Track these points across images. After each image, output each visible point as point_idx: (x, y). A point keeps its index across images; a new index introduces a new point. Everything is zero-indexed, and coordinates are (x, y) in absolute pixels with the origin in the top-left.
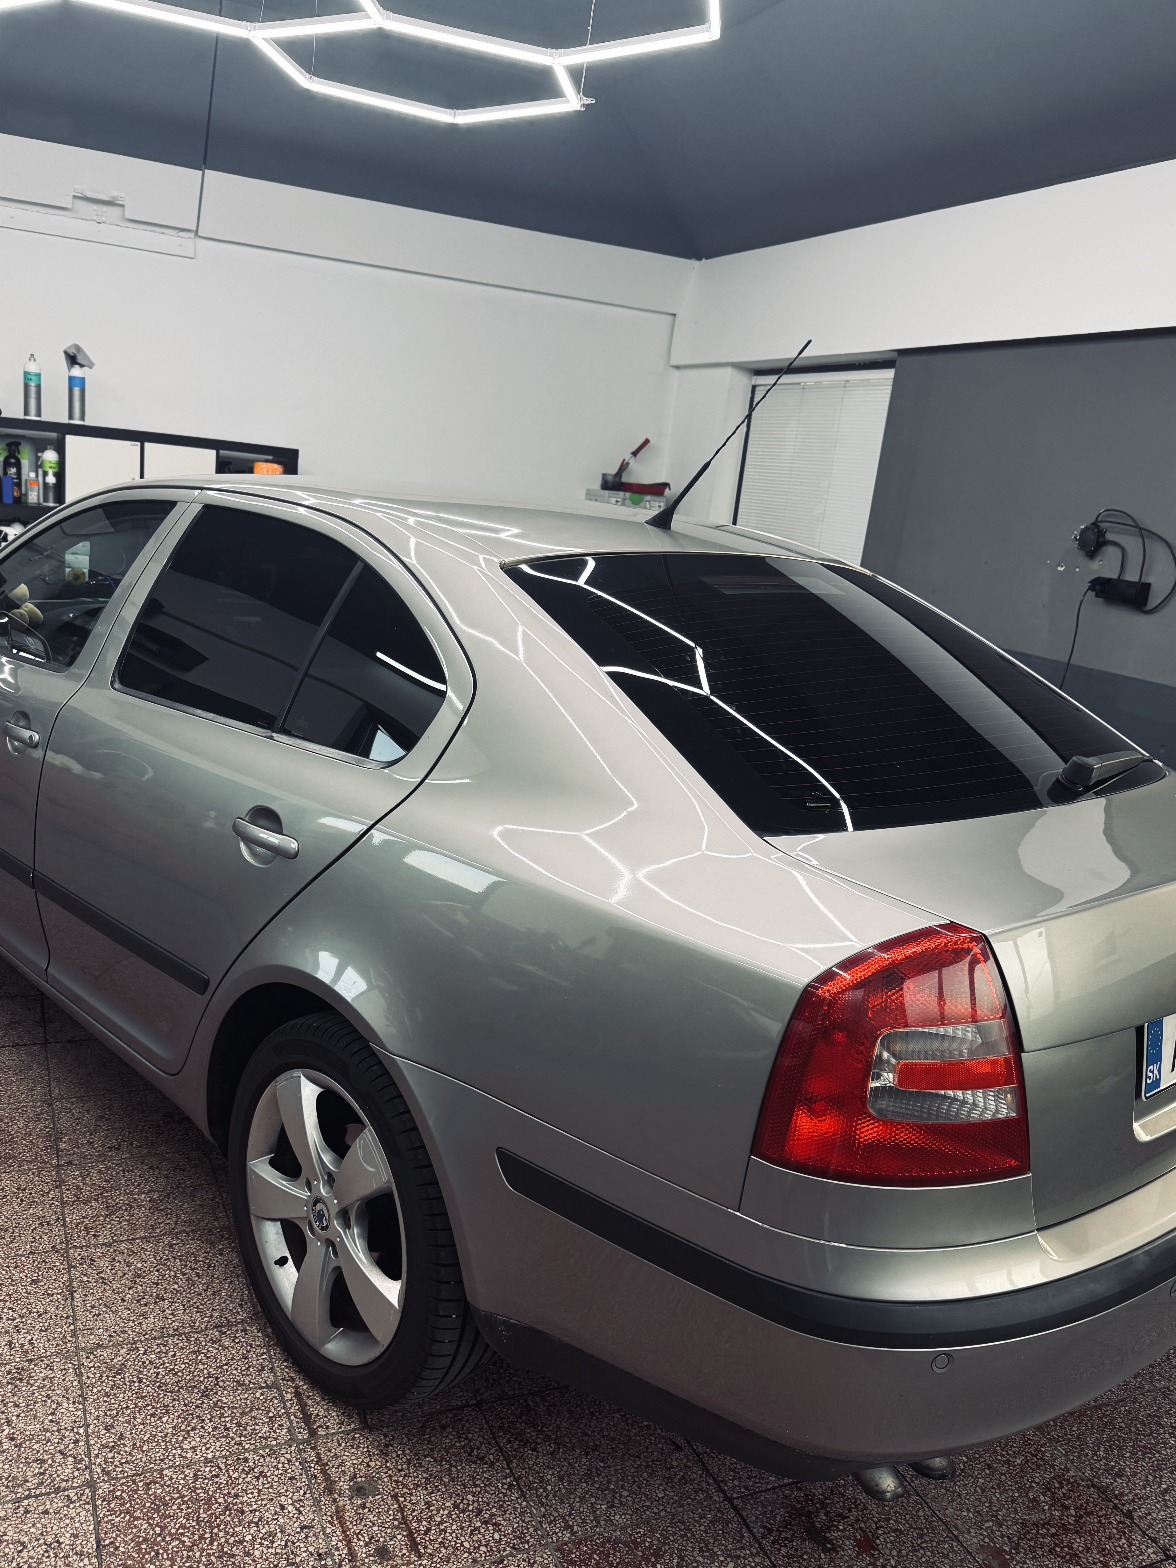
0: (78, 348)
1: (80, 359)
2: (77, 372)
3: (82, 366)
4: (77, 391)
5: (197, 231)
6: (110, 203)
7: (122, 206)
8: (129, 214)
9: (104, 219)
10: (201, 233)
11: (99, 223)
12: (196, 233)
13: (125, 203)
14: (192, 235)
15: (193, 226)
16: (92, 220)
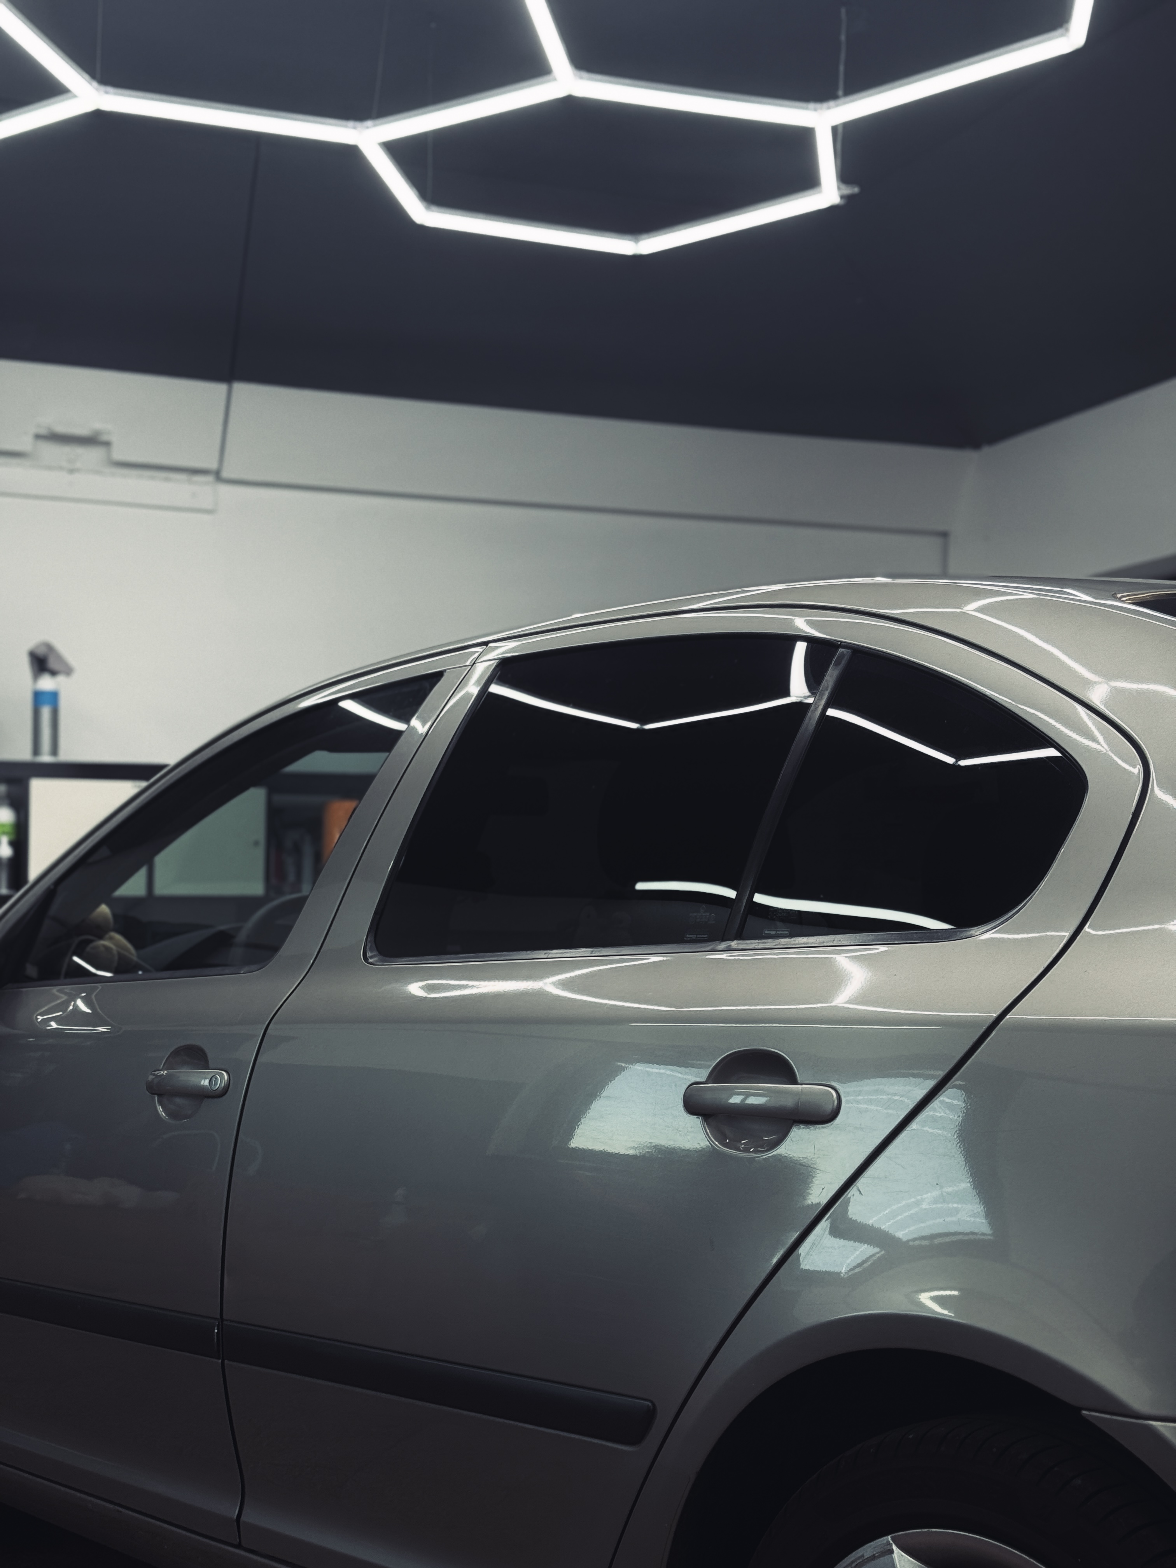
0: (50, 648)
1: (52, 664)
2: (46, 683)
3: (53, 673)
4: (46, 713)
5: (218, 472)
6: (90, 441)
7: (107, 444)
8: (118, 454)
9: (78, 465)
10: (225, 474)
11: (71, 471)
12: (218, 475)
13: (114, 439)
14: (210, 478)
15: (213, 465)
16: (61, 468)
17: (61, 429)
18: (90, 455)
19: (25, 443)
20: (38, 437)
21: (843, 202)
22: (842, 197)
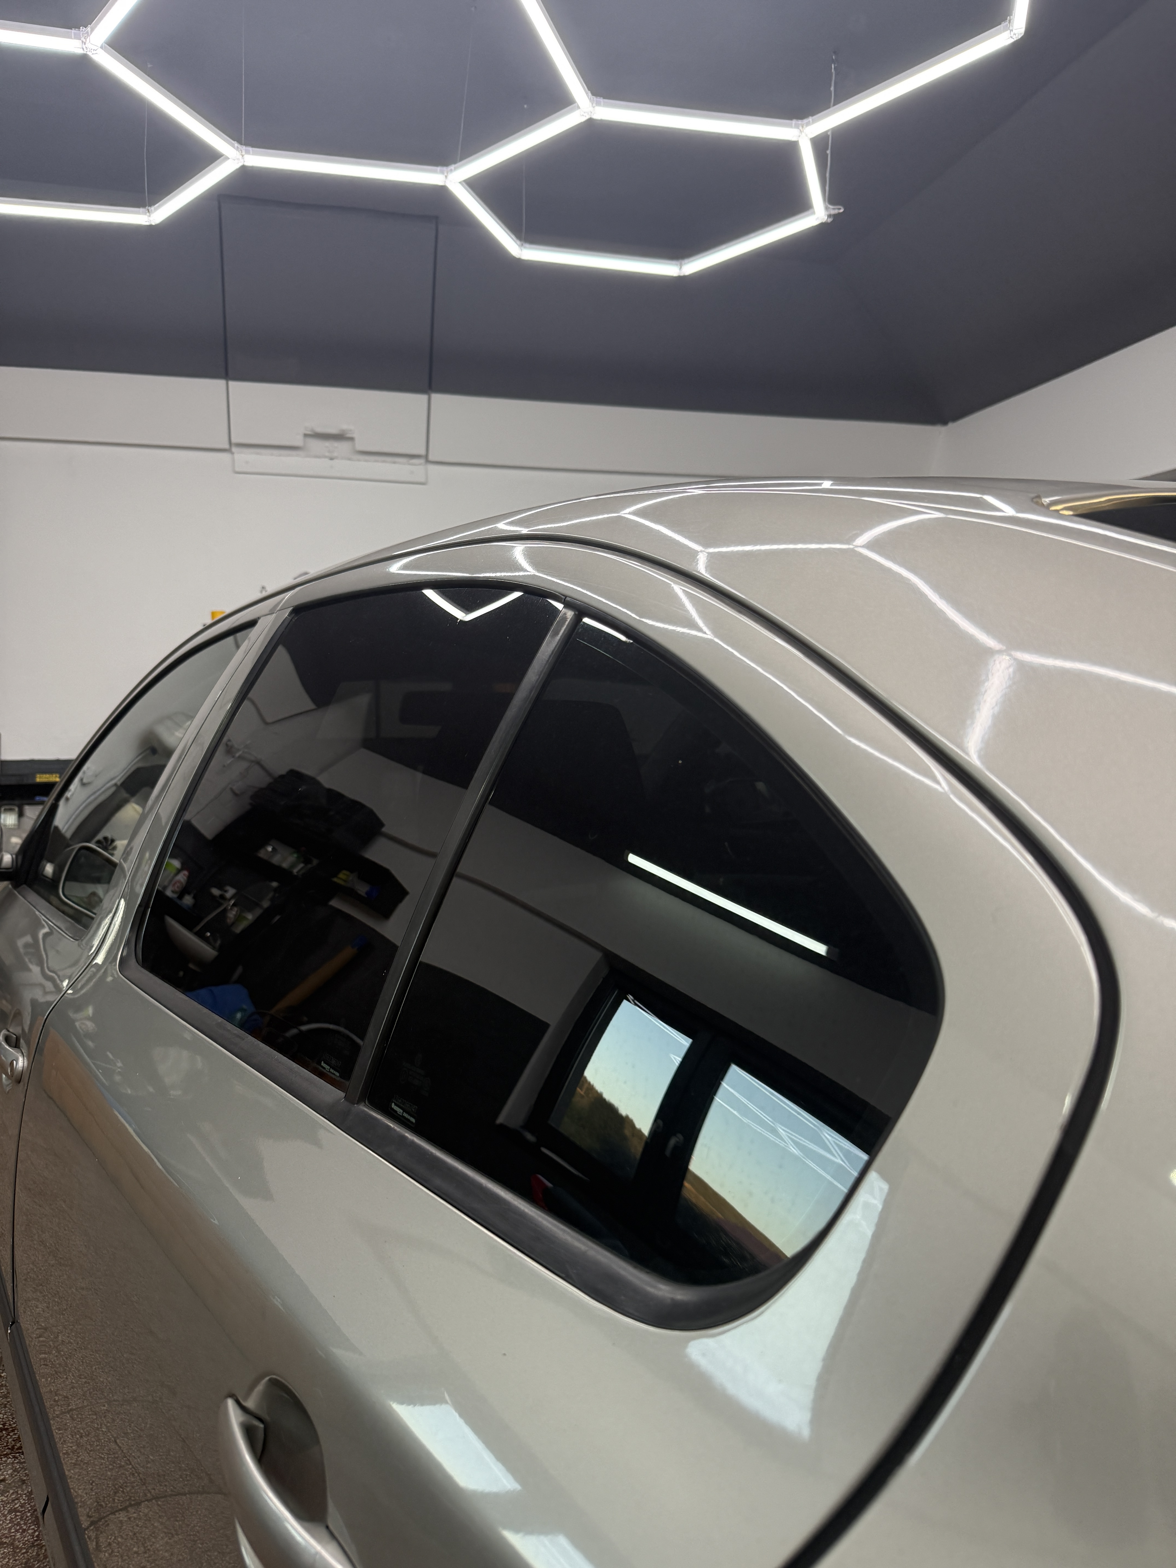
5: (426, 456)
6: (340, 437)
7: (352, 439)
8: (359, 446)
9: (335, 454)
10: (431, 458)
11: (332, 459)
12: (426, 458)
13: (355, 435)
14: (422, 461)
15: (422, 452)
16: (325, 457)
17: (320, 430)
18: (342, 447)
19: (298, 441)
20: (306, 435)
21: (830, 220)
22: (829, 216)
